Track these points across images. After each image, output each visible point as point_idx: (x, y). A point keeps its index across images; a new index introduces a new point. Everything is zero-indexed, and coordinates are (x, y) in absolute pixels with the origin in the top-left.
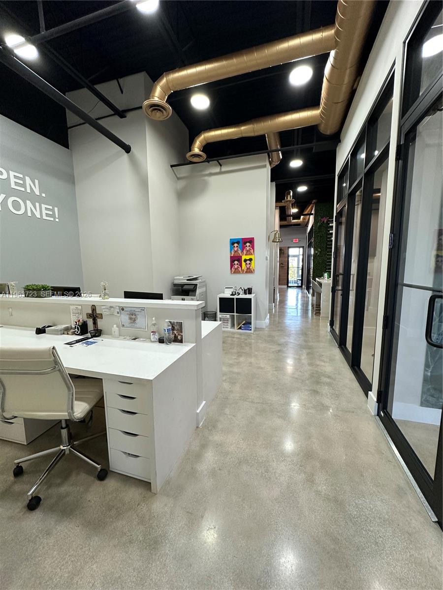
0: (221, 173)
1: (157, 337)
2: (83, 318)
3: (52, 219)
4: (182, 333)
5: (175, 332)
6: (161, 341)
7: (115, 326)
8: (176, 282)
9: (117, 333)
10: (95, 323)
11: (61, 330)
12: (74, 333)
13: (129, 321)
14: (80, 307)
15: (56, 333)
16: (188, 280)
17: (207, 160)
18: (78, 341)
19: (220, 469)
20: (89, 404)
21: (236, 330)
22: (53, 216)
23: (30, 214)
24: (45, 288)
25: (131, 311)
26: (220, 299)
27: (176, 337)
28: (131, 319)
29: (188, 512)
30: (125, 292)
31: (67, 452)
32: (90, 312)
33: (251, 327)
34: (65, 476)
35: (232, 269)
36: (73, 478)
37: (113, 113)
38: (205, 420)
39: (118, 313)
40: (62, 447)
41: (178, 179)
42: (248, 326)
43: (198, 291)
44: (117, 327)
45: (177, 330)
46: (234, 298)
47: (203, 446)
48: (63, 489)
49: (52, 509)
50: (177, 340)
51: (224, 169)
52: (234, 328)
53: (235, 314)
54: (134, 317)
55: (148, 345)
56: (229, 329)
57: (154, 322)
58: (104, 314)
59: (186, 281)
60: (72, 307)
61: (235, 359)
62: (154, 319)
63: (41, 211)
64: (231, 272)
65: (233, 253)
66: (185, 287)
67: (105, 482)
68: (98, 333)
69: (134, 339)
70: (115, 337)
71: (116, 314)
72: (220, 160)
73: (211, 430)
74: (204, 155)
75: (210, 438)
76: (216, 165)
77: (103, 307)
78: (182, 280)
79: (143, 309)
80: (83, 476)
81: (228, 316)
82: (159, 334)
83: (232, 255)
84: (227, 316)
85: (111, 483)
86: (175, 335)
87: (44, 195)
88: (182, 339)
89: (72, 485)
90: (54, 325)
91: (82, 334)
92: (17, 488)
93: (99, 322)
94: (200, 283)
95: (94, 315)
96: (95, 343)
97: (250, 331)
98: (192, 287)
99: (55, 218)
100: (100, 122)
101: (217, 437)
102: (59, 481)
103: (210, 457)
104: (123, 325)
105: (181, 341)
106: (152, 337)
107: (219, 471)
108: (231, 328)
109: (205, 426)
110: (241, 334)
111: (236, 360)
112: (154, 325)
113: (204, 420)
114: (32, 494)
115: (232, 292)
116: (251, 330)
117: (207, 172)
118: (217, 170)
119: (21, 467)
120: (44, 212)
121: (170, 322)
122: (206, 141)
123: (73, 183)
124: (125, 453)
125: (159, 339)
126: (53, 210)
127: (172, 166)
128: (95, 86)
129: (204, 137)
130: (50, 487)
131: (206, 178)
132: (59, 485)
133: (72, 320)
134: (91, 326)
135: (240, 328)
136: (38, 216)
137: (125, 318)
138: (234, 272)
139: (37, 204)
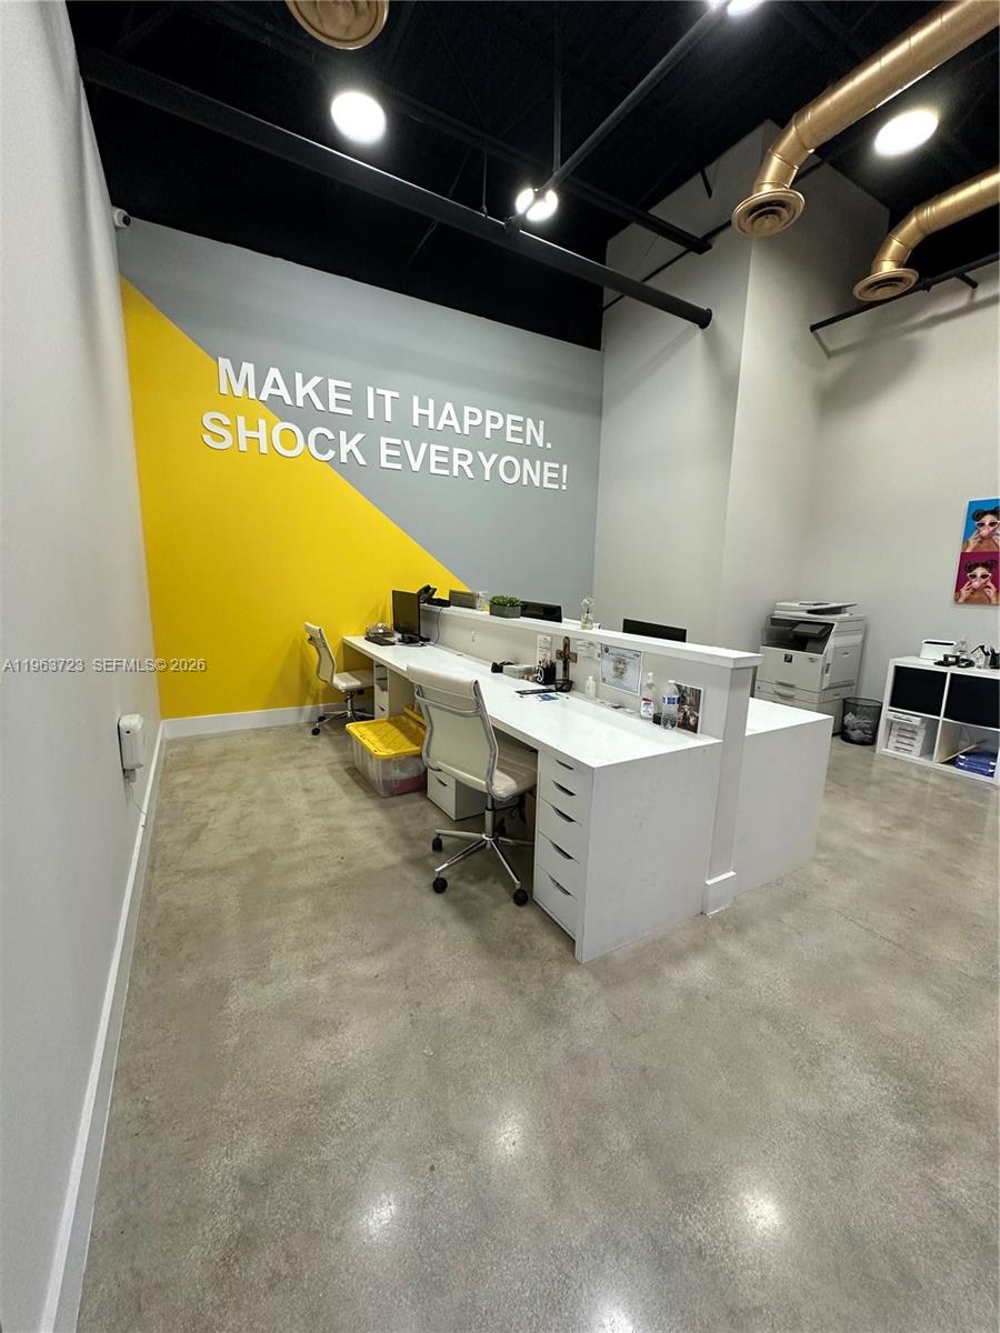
0: (972, 308)
1: (651, 711)
2: (551, 656)
3: (556, 487)
4: (698, 712)
5: (686, 708)
6: (657, 720)
7: (591, 678)
8: (780, 614)
9: (592, 691)
10: (566, 669)
11: (520, 671)
12: (535, 680)
13: (613, 673)
14: (549, 638)
15: (514, 674)
16: (810, 612)
17: (923, 285)
18: (533, 692)
19: (707, 997)
20: (517, 783)
21: (935, 763)
22: (558, 481)
23: (525, 483)
24: (513, 603)
25: (618, 654)
26: (898, 670)
27: (686, 718)
28: (616, 669)
29: (614, 1015)
30: (626, 622)
31: (488, 846)
32: (562, 649)
33: (994, 767)
34: (481, 877)
35: (963, 591)
36: (489, 883)
37: (683, 249)
38: (726, 910)
39: (599, 656)
40: (484, 836)
41: (830, 355)
42: (983, 760)
43: (832, 642)
44: (594, 680)
45: (691, 705)
46: (945, 674)
47: (696, 948)
48: (473, 889)
49: (455, 902)
50: (689, 725)
51: (982, 294)
52: (931, 759)
53: (941, 718)
54: (621, 666)
55: (635, 721)
56: (914, 756)
57: (650, 681)
58: (579, 653)
59: (805, 614)
60: (540, 637)
61: (887, 829)
62: (650, 674)
63: (541, 475)
64: (956, 600)
65: (973, 543)
66: (800, 629)
67: (522, 909)
68: (567, 686)
69: (616, 708)
70: (588, 698)
71: (596, 657)
72: (969, 270)
73: (729, 931)
74: (912, 276)
75: (719, 942)
76: (955, 291)
77: (579, 643)
78: (794, 609)
79: (637, 654)
80: (500, 888)
81: (916, 721)
82: (658, 706)
83: (968, 551)
84: (915, 719)
85: (527, 914)
86: (685, 713)
87: (549, 446)
88: (696, 724)
89: (484, 890)
90: (517, 663)
91: (545, 683)
92: (432, 861)
93: (573, 668)
94: (841, 622)
95: (566, 655)
96: (554, 699)
97: (988, 779)
98: (816, 630)
99: (561, 484)
100: (650, 283)
101: (733, 948)
102: (472, 878)
103: (699, 970)
104: (604, 680)
105: (694, 729)
106: (643, 709)
107: (703, 999)
108: (921, 755)
109: (718, 919)
110: (950, 779)
111: (885, 832)
112: (650, 686)
113: (723, 908)
114: (439, 872)
115: (946, 657)
116: (992, 775)
117: (922, 317)
118: (962, 301)
119: (441, 841)
120: (547, 474)
121: (679, 687)
122: (923, 231)
123: (599, 414)
124: (554, 881)
125: (654, 716)
126: (559, 471)
127: (813, 328)
128: (651, 212)
129: (918, 222)
130: (461, 878)
131: (917, 335)
132: (472, 883)
133: (536, 658)
134: (559, 675)
135: (952, 762)
136: (537, 484)
137: (607, 666)
138: (967, 601)
139: (538, 463)
